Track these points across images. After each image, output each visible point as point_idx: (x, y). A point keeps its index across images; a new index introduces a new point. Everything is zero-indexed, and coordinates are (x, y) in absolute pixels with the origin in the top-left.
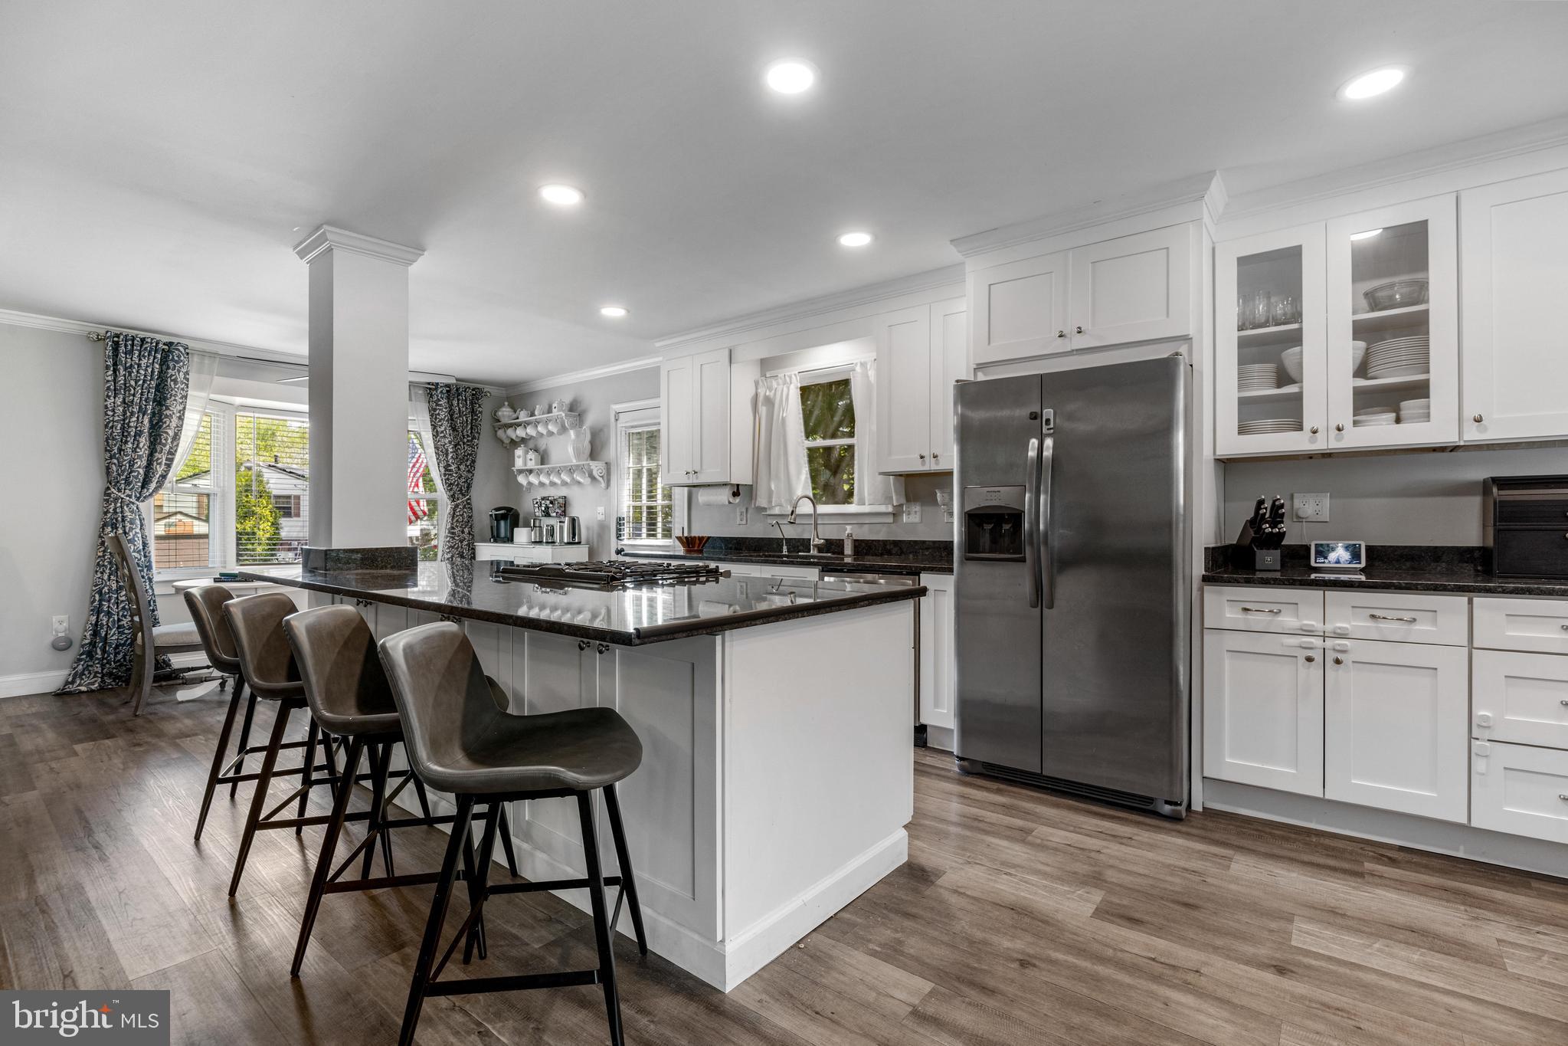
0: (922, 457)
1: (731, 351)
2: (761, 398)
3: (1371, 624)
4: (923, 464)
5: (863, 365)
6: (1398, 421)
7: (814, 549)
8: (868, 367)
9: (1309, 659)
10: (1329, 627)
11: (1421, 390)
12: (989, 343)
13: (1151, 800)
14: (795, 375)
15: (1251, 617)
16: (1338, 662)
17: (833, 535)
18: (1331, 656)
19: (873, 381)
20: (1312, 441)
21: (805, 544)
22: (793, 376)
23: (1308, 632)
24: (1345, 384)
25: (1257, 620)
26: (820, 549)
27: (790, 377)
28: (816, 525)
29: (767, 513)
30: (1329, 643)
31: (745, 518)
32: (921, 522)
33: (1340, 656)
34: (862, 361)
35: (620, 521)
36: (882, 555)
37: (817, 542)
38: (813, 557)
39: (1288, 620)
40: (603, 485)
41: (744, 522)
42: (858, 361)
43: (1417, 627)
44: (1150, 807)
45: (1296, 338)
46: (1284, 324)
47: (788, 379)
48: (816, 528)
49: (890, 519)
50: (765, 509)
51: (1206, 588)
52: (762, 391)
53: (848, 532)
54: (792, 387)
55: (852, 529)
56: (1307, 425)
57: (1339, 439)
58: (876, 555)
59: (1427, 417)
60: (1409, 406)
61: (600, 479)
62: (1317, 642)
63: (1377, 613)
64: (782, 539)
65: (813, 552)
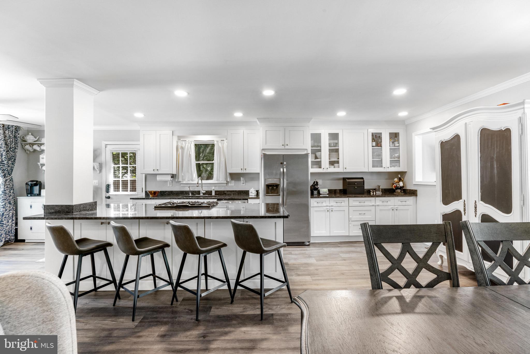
0: (242, 169)
1: (173, 131)
2: (179, 147)
3: (336, 204)
4: (242, 171)
5: (217, 141)
6: (334, 167)
7: (202, 194)
8: (219, 142)
9: (328, 211)
10: (330, 205)
11: (338, 162)
12: (266, 144)
13: (304, 243)
14: (193, 141)
15: (319, 204)
16: (332, 211)
17: (209, 189)
18: (331, 210)
19: (221, 146)
20: (323, 170)
21: (199, 192)
22: (192, 142)
23: (327, 206)
24: (328, 161)
25: (320, 205)
26: (204, 194)
27: (191, 142)
28: (202, 186)
29: (181, 183)
30: (331, 208)
31: (171, 185)
32: (235, 185)
33: (332, 210)
34: (217, 140)
35: (108, 186)
36: (223, 195)
37: (203, 192)
38: (202, 196)
39: (324, 204)
40: (98, 172)
41: (171, 186)
42: (216, 140)
43: (342, 204)
44: (304, 244)
45: (320, 151)
46: (317, 147)
47: (190, 142)
48: (202, 188)
49: (225, 185)
50: (180, 182)
51: (311, 199)
52: (180, 144)
53: (213, 189)
54: (192, 145)
55: (214, 188)
56: (322, 167)
57: (327, 170)
58: (222, 195)
59: (339, 167)
60: (336, 165)
61: (97, 169)
62: (328, 208)
63: (337, 202)
64: (189, 191)
65: (201, 195)
